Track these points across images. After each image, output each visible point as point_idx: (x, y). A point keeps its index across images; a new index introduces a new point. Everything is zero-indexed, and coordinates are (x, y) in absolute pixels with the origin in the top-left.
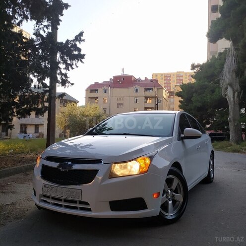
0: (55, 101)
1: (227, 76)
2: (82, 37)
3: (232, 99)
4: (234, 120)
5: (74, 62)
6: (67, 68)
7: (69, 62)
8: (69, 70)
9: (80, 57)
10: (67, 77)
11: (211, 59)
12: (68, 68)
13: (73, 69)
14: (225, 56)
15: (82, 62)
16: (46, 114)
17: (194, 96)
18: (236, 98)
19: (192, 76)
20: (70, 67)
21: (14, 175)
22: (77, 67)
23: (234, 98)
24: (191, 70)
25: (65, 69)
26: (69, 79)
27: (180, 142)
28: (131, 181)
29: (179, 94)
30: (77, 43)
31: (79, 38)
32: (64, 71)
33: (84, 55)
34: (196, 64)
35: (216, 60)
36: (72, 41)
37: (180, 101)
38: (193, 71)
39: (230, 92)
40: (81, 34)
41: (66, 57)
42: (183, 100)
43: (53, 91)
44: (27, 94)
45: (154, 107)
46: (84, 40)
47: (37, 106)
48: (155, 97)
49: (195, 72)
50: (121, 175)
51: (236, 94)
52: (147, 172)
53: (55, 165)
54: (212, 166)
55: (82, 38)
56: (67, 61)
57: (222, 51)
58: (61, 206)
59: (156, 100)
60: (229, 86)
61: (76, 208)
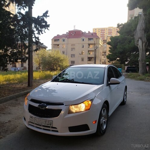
0: (32, 53)
1: (139, 33)
2: (47, 14)
3: (141, 47)
4: (142, 60)
5: (43, 29)
6: (39, 33)
7: (40, 29)
8: (40, 35)
9: (47, 26)
10: (39, 40)
12: (40, 33)
13: (42, 33)
14: (138, 19)
15: (47, 29)
16: (27, 61)
17: (118, 45)
18: (144, 46)
19: (118, 32)
20: (40, 32)
22: (45, 32)
23: (142, 46)
24: (117, 27)
25: (38, 33)
27: (108, 87)
30: (45, 18)
31: (45, 14)
32: (37, 35)
33: (49, 25)
34: (120, 24)
35: (133, 21)
36: (41, 16)
39: (140, 43)
40: (47, 12)
41: (37, 26)
42: (111, 47)
43: (31, 48)
46: (49, 16)
48: (94, 44)
49: (119, 29)
50: (74, 112)
51: (144, 44)
52: (89, 109)
54: (125, 95)
55: (48, 15)
56: (38, 28)
57: (137, 15)
58: (41, 128)
59: (95, 47)
60: (139, 39)
61: (50, 130)
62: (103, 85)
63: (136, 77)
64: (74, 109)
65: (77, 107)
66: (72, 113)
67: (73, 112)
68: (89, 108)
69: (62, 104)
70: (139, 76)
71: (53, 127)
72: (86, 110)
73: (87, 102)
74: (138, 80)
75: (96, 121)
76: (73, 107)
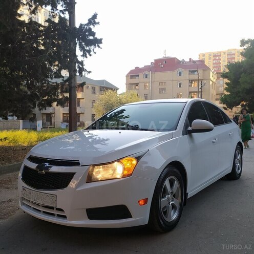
2: (95, 20)
5: (92, 48)
6: (84, 55)
7: (87, 48)
8: (86, 57)
9: (97, 42)
10: (83, 65)
12: (86, 55)
13: (90, 55)
15: (99, 47)
17: (242, 76)
19: (242, 54)
22: (95, 53)
24: (241, 46)
25: (83, 56)
26: (85, 67)
27: (186, 136)
28: (112, 185)
29: (224, 76)
30: (91, 27)
31: (93, 20)
32: (80, 59)
33: (101, 39)
36: (86, 25)
37: (227, 84)
38: (243, 48)
40: (95, 16)
41: (83, 43)
42: (229, 82)
43: (73, 81)
44: (45, 85)
45: (197, 90)
46: (98, 23)
47: (57, 97)
48: (198, 80)
49: (244, 49)
50: (99, 180)
52: (131, 175)
53: (34, 166)
54: (239, 161)
55: (97, 21)
56: (84, 47)
58: (40, 211)
59: (200, 83)
61: (53, 215)
68: (130, 172)
69: (77, 164)
71: (57, 207)
72: (124, 176)
75: (146, 201)
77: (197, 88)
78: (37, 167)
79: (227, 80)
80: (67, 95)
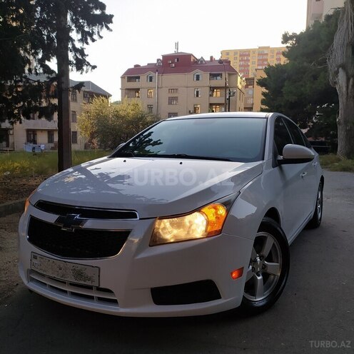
0: (68, 95)
1: (338, 54)
3: (344, 89)
4: (346, 122)
5: (96, 29)
6: (84, 40)
7: (86, 29)
8: (87, 43)
9: (105, 20)
10: (85, 55)
11: (314, 26)
12: (86, 39)
13: (93, 40)
14: (337, 19)
15: (108, 28)
16: (56, 116)
17: (286, 84)
18: (350, 87)
19: (284, 54)
20: (89, 38)
21: (5, 216)
22: (101, 37)
23: (347, 87)
24: (283, 43)
25: (81, 40)
26: (87, 59)
27: (277, 169)
29: (262, 83)
32: (78, 45)
33: (112, 16)
34: (291, 34)
35: (322, 26)
37: (264, 94)
38: (285, 45)
39: (342, 78)
41: (81, 21)
42: (267, 91)
43: (63, 79)
44: (20, 84)
45: (224, 102)
47: (40, 104)
49: (287, 47)
50: (172, 241)
51: (351, 80)
52: (219, 232)
54: (320, 201)
56: (83, 26)
58: (66, 292)
59: (228, 92)
60: (340, 69)
62: (261, 162)
63: (332, 162)
64: (168, 230)
65: (179, 226)
66: (164, 242)
67: (166, 240)
68: (217, 227)
69: (131, 215)
70: (339, 160)
71: (101, 287)
72: (209, 234)
73: (213, 211)
74: (336, 171)
75: (241, 272)
76: (166, 223)
77: (224, 98)
78: (58, 221)
79: (264, 90)
80: (55, 101)
